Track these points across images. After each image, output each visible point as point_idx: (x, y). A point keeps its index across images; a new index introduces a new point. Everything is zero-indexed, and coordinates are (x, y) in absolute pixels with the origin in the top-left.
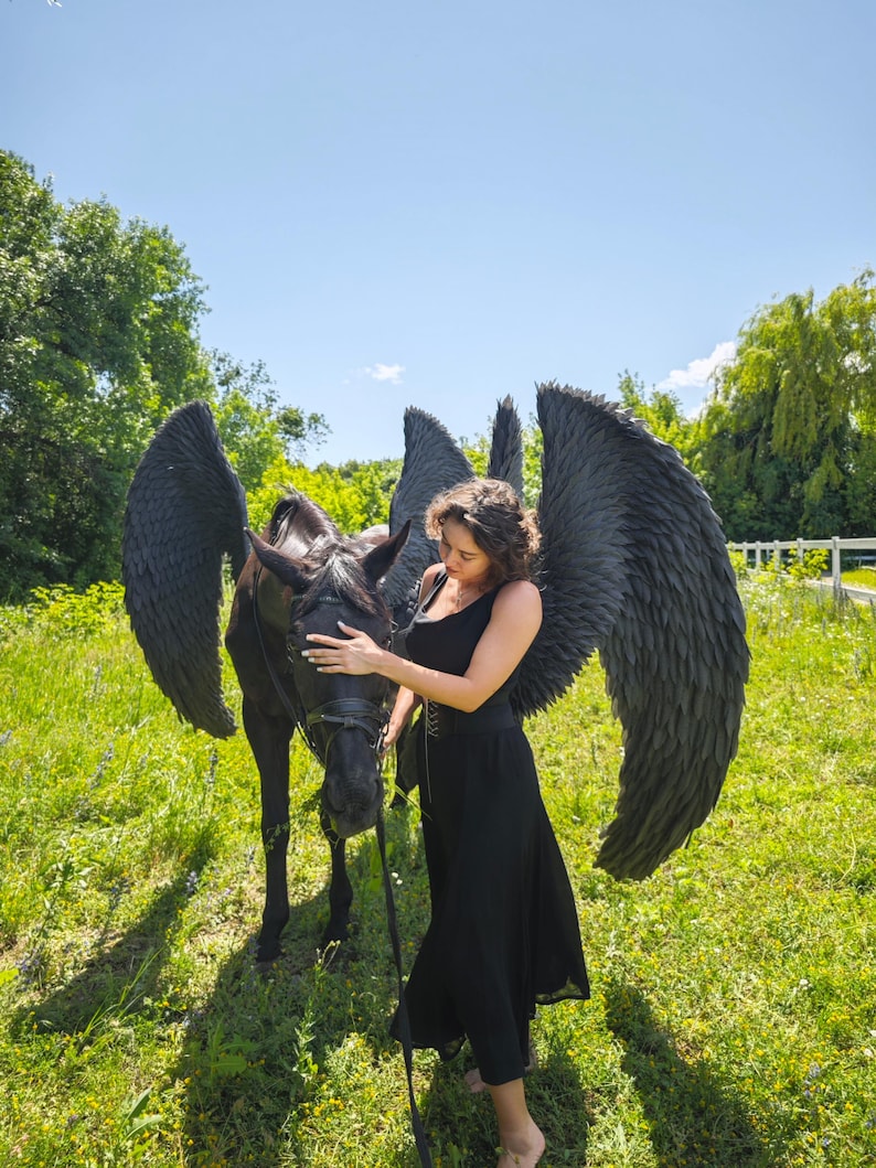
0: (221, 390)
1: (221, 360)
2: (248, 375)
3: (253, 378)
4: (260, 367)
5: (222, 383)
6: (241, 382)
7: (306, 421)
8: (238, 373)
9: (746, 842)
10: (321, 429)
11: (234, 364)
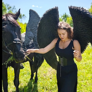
0: (8, 10)
1: (8, 5)
2: (12, 8)
3: (13, 8)
4: (14, 7)
5: (8, 9)
6: (11, 9)
7: (22, 16)
8: (11, 8)
9: (89, 85)
10: (24, 17)
11: (10, 6)
